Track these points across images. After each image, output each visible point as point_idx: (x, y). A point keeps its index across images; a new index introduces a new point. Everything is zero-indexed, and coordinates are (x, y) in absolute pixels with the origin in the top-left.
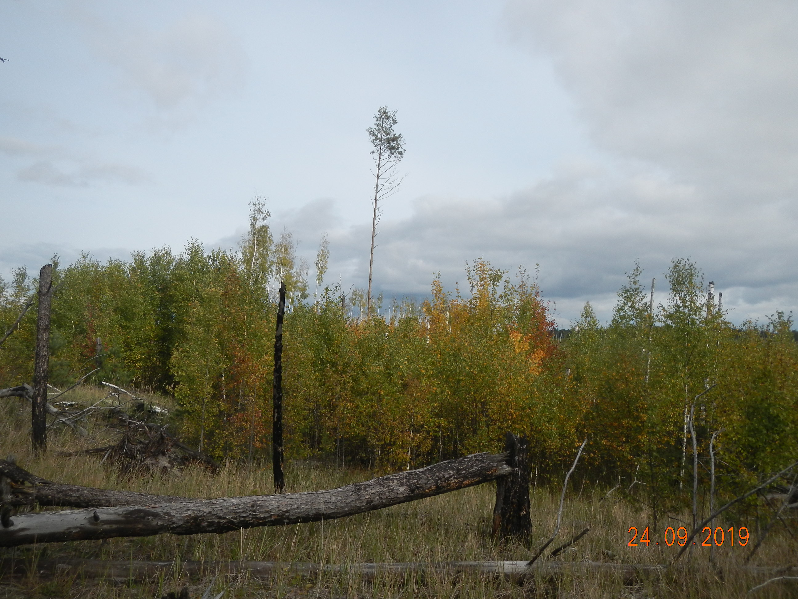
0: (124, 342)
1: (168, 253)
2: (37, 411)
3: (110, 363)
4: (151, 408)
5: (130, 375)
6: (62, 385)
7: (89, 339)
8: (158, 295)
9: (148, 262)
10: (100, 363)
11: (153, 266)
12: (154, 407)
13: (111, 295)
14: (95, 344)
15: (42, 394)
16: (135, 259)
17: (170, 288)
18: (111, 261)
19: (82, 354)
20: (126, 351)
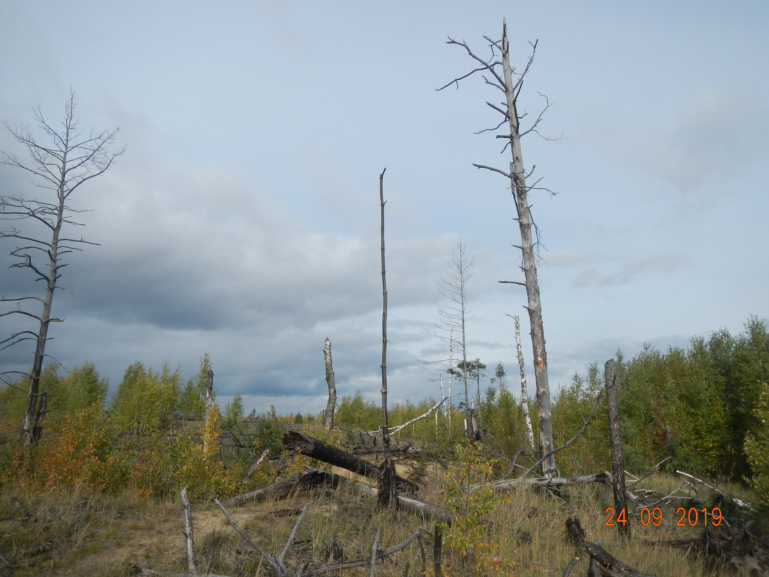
0: (694, 429)
1: (726, 335)
2: (618, 497)
3: (682, 451)
4: (732, 501)
5: (704, 465)
6: (638, 472)
7: (659, 427)
8: (722, 380)
9: (708, 346)
10: (672, 451)
11: (712, 350)
12: (734, 500)
13: (673, 383)
14: (665, 432)
15: (620, 481)
16: (694, 345)
17: (734, 372)
18: (671, 349)
19: (654, 442)
20: (697, 439)
